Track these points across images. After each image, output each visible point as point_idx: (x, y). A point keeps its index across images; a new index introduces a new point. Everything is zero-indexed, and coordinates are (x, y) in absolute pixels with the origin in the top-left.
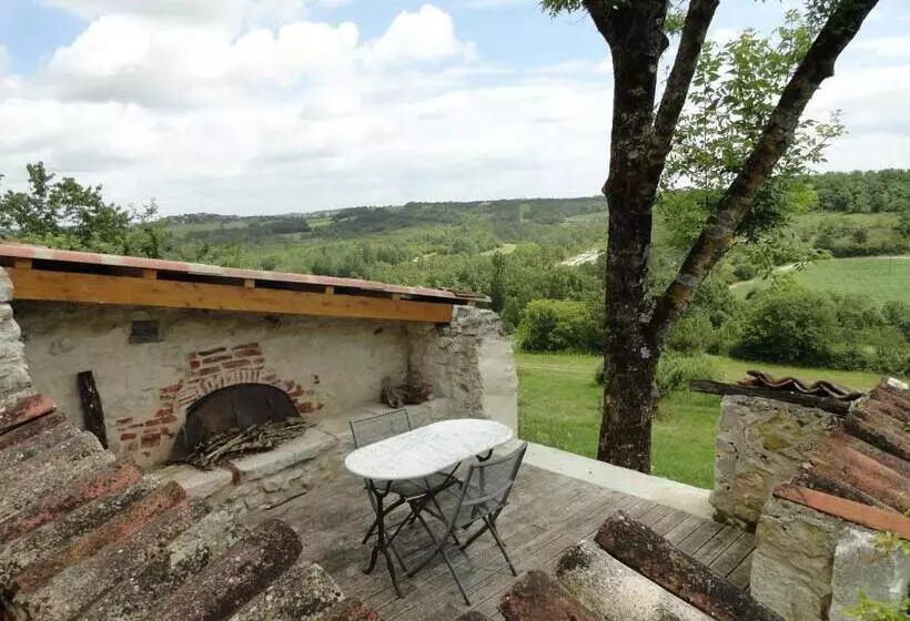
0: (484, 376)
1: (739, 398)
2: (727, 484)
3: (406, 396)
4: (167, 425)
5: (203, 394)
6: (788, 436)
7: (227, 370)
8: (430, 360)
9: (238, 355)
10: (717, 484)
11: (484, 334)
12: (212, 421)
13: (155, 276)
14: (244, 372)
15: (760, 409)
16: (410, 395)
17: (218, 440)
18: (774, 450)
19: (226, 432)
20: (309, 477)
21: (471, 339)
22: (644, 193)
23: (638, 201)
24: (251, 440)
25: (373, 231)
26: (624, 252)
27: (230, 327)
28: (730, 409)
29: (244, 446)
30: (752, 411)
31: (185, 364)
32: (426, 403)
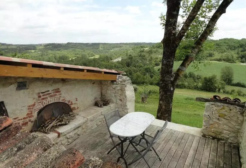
0: (128, 96)
1: (211, 103)
2: (206, 127)
3: (103, 103)
4: (31, 118)
5: (42, 107)
6: (226, 113)
7: (50, 98)
8: (109, 92)
9: (54, 93)
10: (203, 126)
11: (127, 84)
12: (46, 115)
13: (31, 66)
14: (55, 98)
15: (218, 106)
16: (105, 103)
17: (49, 122)
18: (222, 117)
19: (51, 119)
20: (80, 132)
21: (123, 85)
22: (177, 43)
23: (175, 45)
24: (60, 121)
25: (57, 50)
26: (169, 60)
27: (50, 83)
28: (209, 106)
29: (58, 124)
30: (216, 106)
31: (36, 97)
32: (109, 105)
